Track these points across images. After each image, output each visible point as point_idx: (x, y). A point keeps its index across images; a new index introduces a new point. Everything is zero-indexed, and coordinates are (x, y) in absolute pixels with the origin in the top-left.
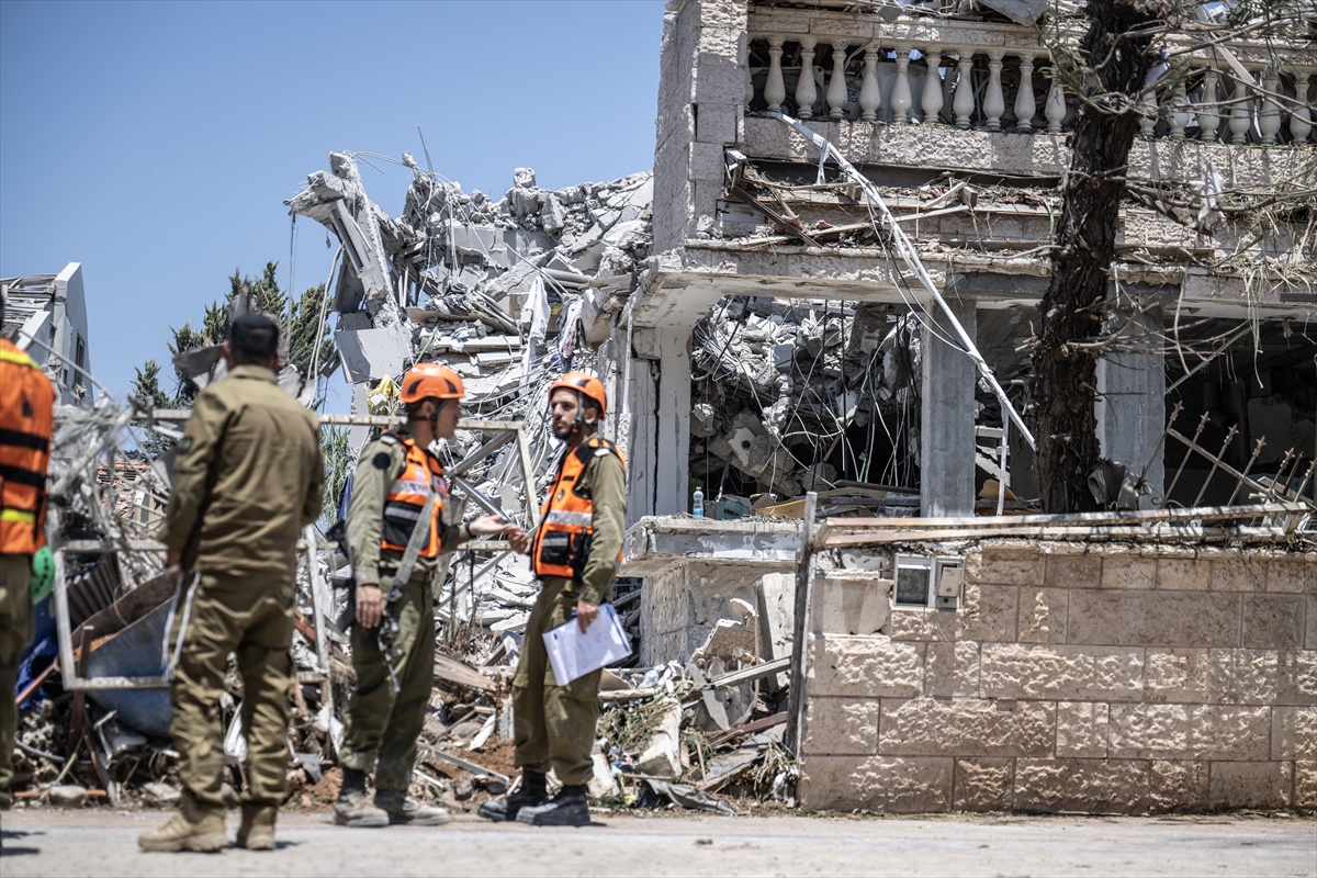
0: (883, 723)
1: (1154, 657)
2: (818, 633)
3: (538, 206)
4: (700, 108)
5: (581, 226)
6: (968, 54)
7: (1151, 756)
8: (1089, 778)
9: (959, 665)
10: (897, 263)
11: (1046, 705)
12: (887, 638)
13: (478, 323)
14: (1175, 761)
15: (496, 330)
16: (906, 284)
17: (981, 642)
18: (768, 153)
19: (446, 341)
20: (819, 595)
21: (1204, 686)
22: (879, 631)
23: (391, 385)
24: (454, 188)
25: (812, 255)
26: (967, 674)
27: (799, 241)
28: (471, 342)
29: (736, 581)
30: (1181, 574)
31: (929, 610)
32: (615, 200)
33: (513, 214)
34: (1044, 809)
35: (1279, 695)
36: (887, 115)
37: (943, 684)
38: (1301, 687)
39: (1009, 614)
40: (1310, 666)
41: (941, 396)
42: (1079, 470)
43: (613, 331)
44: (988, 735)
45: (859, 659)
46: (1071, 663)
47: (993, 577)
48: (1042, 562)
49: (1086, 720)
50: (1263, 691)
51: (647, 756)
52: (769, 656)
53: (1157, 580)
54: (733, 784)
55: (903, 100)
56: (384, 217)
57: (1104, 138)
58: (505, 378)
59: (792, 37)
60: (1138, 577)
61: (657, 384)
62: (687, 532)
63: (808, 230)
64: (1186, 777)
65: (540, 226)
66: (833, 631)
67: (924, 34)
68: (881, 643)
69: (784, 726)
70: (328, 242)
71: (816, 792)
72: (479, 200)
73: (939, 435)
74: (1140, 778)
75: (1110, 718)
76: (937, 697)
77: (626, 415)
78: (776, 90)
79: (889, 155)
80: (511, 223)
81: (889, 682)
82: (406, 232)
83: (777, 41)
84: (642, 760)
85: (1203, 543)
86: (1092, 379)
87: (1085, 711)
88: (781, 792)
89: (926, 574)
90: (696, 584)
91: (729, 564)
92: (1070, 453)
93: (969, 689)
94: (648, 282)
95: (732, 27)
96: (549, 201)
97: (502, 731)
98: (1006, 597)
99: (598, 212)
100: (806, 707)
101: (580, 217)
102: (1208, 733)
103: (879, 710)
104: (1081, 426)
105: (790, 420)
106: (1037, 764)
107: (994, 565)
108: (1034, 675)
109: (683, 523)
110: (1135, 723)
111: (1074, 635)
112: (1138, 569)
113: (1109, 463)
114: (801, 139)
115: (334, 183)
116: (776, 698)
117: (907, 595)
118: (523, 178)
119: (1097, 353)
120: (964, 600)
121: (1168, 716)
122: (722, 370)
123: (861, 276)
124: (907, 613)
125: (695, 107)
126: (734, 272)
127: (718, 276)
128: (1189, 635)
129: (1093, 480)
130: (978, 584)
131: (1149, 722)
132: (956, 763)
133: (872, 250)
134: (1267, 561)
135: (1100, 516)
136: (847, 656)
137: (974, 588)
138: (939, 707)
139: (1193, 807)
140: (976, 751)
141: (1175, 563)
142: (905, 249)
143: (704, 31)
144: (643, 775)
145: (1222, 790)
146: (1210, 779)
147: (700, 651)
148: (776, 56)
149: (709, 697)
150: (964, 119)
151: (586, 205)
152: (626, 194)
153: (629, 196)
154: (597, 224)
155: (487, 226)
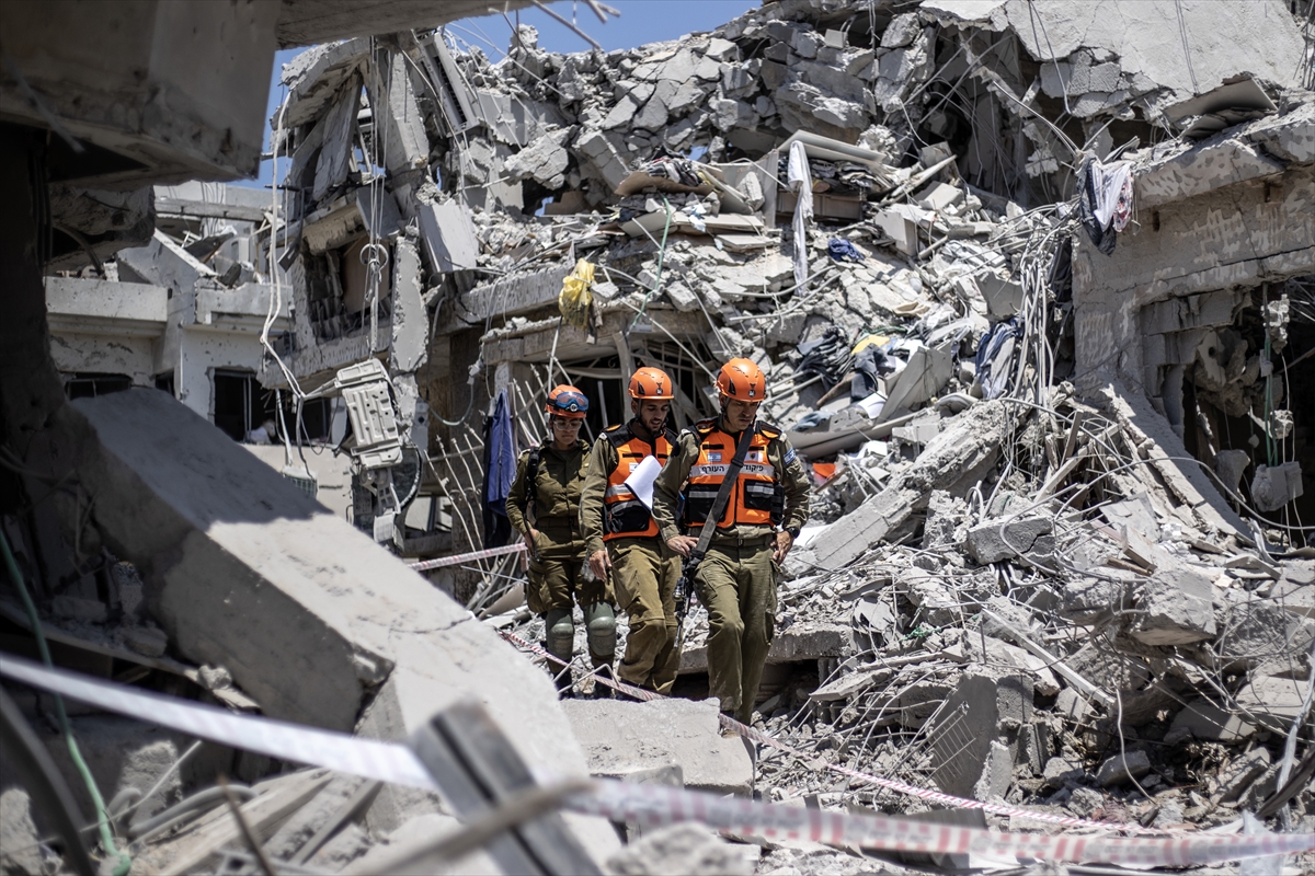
28: (711, 220)
96: (569, 68)
99: (626, 84)
101: (594, 89)
151: (605, 76)
152: (654, 66)
153: (660, 68)
154: (626, 97)
155: (492, 90)
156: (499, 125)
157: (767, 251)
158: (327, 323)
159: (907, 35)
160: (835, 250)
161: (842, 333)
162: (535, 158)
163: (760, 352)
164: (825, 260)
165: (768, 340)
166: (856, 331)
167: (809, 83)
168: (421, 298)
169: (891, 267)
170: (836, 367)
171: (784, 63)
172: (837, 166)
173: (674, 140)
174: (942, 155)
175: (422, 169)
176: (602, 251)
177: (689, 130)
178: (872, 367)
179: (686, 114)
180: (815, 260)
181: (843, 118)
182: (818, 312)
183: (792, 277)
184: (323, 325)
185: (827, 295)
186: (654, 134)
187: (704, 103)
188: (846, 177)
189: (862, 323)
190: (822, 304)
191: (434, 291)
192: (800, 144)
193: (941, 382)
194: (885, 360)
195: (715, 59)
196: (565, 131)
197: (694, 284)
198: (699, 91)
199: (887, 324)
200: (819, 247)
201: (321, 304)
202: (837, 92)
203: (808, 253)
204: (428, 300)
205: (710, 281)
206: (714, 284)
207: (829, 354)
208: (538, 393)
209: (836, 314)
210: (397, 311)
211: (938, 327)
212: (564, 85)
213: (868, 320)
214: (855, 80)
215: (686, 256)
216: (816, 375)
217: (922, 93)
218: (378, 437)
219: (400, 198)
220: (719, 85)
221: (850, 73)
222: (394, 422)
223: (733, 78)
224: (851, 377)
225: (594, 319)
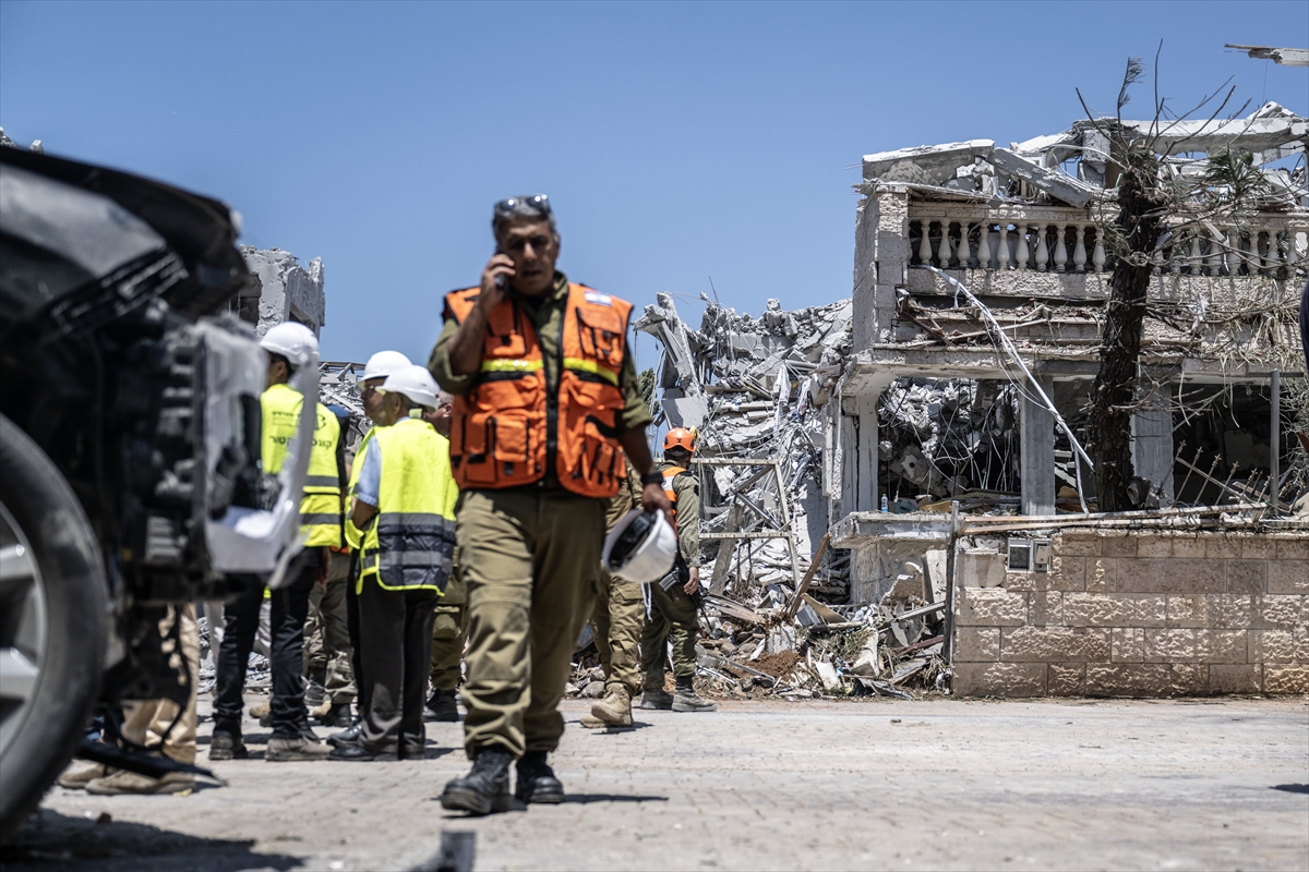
0: (1003, 642)
1: (1171, 600)
2: (961, 587)
3: (782, 321)
4: (880, 264)
5: (808, 333)
6: (1044, 226)
7: (1172, 661)
8: (1132, 675)
9: (1050, 605)
10: (1004, 355)
11: (1105, 630)
12: (1004, 590)
14: (1187, 664)
15: (758, 397)
16: (1009, 368)
17: (1063, 592)
18: (922, 290)
19: (729, 405)
20: (961, 565)
21: (1205, 617)
22: (999, 586)
23: (696, 432)
24: (731, 312)
25: (951, 352)
26: (1055, 612)
27: (942, 343)
29: (909, 551)
30: (1187, 548)
31: (1029, 572)
33: (767, 327)
34: (1105, 694)
35: (1252, 622)
36: (995, 264)
37: (1040, 617)
38: (1266, 618)
39: (1080, 574)
40: (1271, 604)
41: (1032, 435)
42: (1121, 484)
43: (830, 399)
44: (1069, 649)
45: (987, 603)
46: (1120, 604)
47: (1069, 551)
48: (1099, 541)
49: (1130, 639)
50: (1241, 620)
51: (858, 663)
52: (931, 602)
53: (1172, 552)
54: (911, 680)
55: (1004, 255)
56: (690, 331)
57: (1131, 280)
58: (765, 427)
59: (935, 219)
60: (1160, 550)
61: (858, 430)
62: (879, 521)
63: (948, 336)
64: (1194, 674)
65: (783, 333)
66: (971, 586)
67: (1016, 215)
68: (1001, 593)
69: (942, 644)
70: (657, 346)
71: (963, 685)
72: (746, 319)
73: (1032, 459)
74: (1165, 675)
75: (1145, 637)
76: (1036, 626)
77: (839, 450)
78: (926, 252)
79: (997, 289)
80: (766, 332)
81: (1006, 617)
82: (703, 339)
83: (926, 222)
84: (855, 666)
85: (1200, 528)
86: (1128, 428)
87: (1129, 633)
88: (940, 685)
89: (1027, 550)
90: (884, 553)
91: (904, 540)
92: (1115, 473)
93: (1056, 621)
94: (850, 369)
95: (898, 215)
97: (770, 649)
98: (1078, 564)
100: (955, 633)
102: (1208, 646)
103: (1001, 634)
104: (1121, 456)
105: (938, 450)
106: (1099, 667)
107: (1070, 544)
108: (1097, 611)
109: (875, 516)
110: (1161, 641)
111: (1121, 587)
112: (1160, 545)
113: (1140, 479)
114: (943, 281)
115: (660, 311)
116: (937, 627)
117: (1016, 563)
118: (772, 305)
119: (1130, 412)
120: (1052, 566)
121: (1181, 636)
122: (897, 421)
123: (981, 363)
124: (1016, 574)
125: (877, 263)
126: (903, 363)
127: (894, 365)
128: (1193, 586)
129: (1130, 490)
130: (1060, 556)
131: (1170, 640)
132: (1049, 666)
133: (988, 348)
134: (1242, 539)
135: (1136, 513)
136: (979, 601)
137: (1057, 558)
138: (1038, 632)
139: (1199, 692)
140: (1061, 659)
141: (1183, 541)
142: (1008, 346)
143: (882, 217)
144: (856, 676)
145: (1217, 682)
146: (1210, 675)
147: (887, 594)
148: (926, 231)
149: (895, 627)
150: (1042, 266)
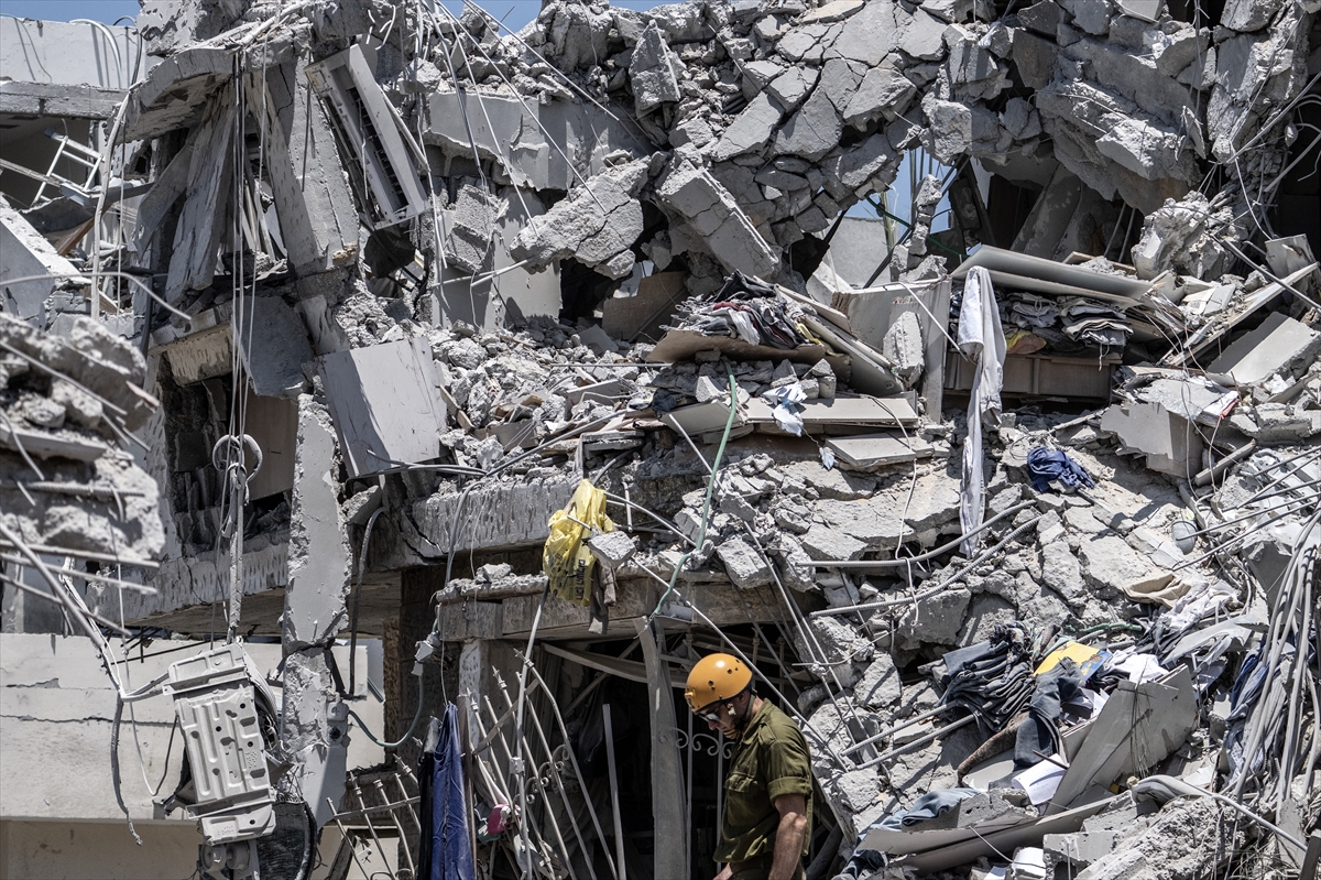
13: (823, 367)
28: (818, 412)
32: (796, 42)
96: (652, 40)
99: (763, 68)
101: (704, 76)
151: (726, 50)
152: (819, 29)
153: (830, 36)
154: (763, 96)
155: (503, 89)
156: (514, 156)
157: (919, 469)
158: (201, 515)
159: (1257, 11)
160: (1037, 470)
161: (1019, 636)
162: (577, 223)
163: (884, 660)
164: (1015, 491)
165: (900, 640)
166: (1048, 632)
167: (1096, 83)
168: (339, 509)
169: (1144, 501)
170: (1000, 701)
171: (1053, 39)
172: (1060, 306)
173: (852, 179)
174: (1295, 259)
175: (348, 268)
176: (629, 460)
177: (883, 158)
178: (1053, 708)
179: (878, 125)
180: (1002, 486)
181: (1145, 161)
182: (992, 588)
183: (956, 520)
184: (196, 520)
185: (1013, 558)
186: (816, 165)
187: (912, 105)
188: (1072, 329)
189: (1064, 614)
190: (999, 575)
191: (362, 498)
192: (983, 272)
193: (1175, 737)
194: (1080, 694)
195: (937, 16)
196: (640, 165)
197: (765, 541)
198: (906, 81)
199: (1113, 616)
200: (1011, 463)
201: (194, 479)
202: (1143, 104)
203: (989, 473)
204: (352, 513)
205: (798, 532)
206: (806, 538)
207: (991, 676)
208: (505, 716)
209: (1023, 595)
210: (295, 533)
211: (1196, 626)
212: (642, 75)
213: (1077, 610)
214: (1172, 86)
215: (760, 484)
216: (967, 712)
217: (1283, 123)
218: (234, 787)
219: (310, 316)
220: (943, 72)
221: (1165, 72)
222: (261, 758)
223: (965, 60)
224: (1020, 722)
225: (603, 589)
